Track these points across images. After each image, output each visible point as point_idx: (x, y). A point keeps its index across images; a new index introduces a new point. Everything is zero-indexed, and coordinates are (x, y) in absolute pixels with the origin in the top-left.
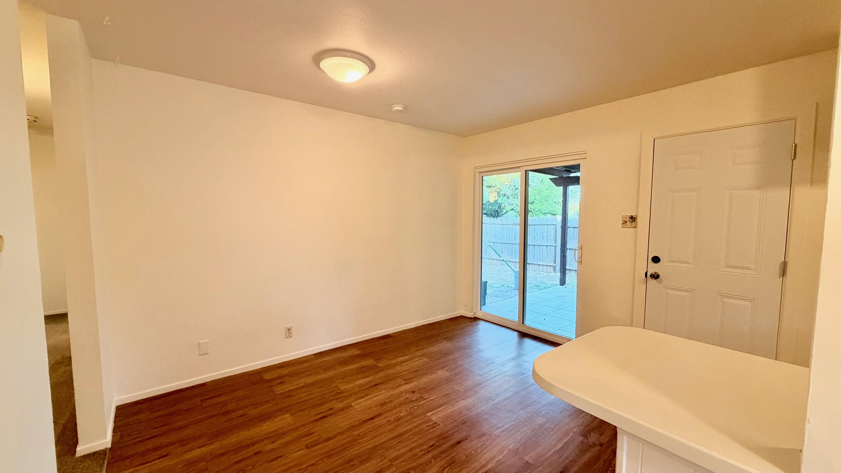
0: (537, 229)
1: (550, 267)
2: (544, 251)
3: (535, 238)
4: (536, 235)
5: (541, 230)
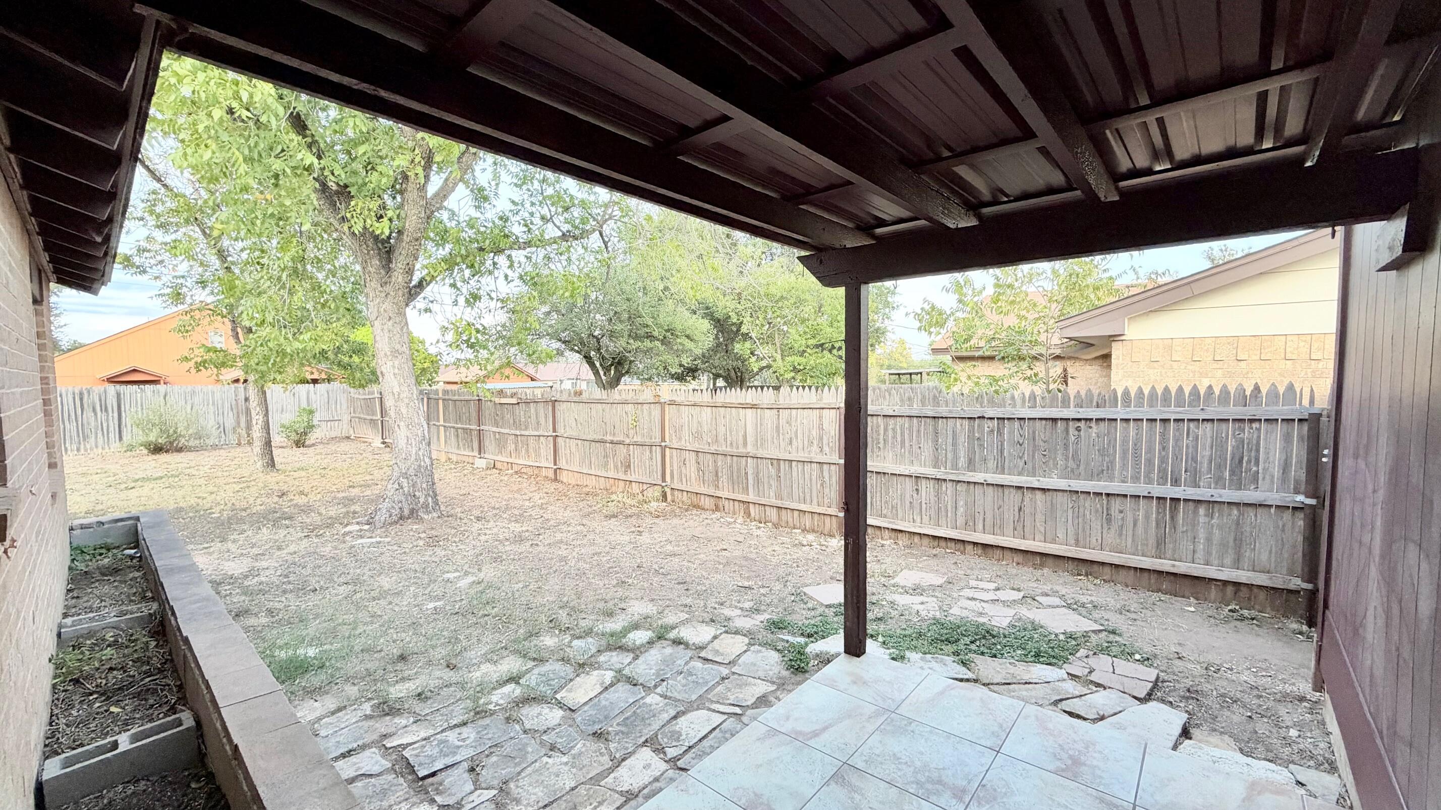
0: (796, 420)
1: (829, 518)
2: (814, 478)
3: (791, 444)
4: (793, 436)
5: (805, 421)
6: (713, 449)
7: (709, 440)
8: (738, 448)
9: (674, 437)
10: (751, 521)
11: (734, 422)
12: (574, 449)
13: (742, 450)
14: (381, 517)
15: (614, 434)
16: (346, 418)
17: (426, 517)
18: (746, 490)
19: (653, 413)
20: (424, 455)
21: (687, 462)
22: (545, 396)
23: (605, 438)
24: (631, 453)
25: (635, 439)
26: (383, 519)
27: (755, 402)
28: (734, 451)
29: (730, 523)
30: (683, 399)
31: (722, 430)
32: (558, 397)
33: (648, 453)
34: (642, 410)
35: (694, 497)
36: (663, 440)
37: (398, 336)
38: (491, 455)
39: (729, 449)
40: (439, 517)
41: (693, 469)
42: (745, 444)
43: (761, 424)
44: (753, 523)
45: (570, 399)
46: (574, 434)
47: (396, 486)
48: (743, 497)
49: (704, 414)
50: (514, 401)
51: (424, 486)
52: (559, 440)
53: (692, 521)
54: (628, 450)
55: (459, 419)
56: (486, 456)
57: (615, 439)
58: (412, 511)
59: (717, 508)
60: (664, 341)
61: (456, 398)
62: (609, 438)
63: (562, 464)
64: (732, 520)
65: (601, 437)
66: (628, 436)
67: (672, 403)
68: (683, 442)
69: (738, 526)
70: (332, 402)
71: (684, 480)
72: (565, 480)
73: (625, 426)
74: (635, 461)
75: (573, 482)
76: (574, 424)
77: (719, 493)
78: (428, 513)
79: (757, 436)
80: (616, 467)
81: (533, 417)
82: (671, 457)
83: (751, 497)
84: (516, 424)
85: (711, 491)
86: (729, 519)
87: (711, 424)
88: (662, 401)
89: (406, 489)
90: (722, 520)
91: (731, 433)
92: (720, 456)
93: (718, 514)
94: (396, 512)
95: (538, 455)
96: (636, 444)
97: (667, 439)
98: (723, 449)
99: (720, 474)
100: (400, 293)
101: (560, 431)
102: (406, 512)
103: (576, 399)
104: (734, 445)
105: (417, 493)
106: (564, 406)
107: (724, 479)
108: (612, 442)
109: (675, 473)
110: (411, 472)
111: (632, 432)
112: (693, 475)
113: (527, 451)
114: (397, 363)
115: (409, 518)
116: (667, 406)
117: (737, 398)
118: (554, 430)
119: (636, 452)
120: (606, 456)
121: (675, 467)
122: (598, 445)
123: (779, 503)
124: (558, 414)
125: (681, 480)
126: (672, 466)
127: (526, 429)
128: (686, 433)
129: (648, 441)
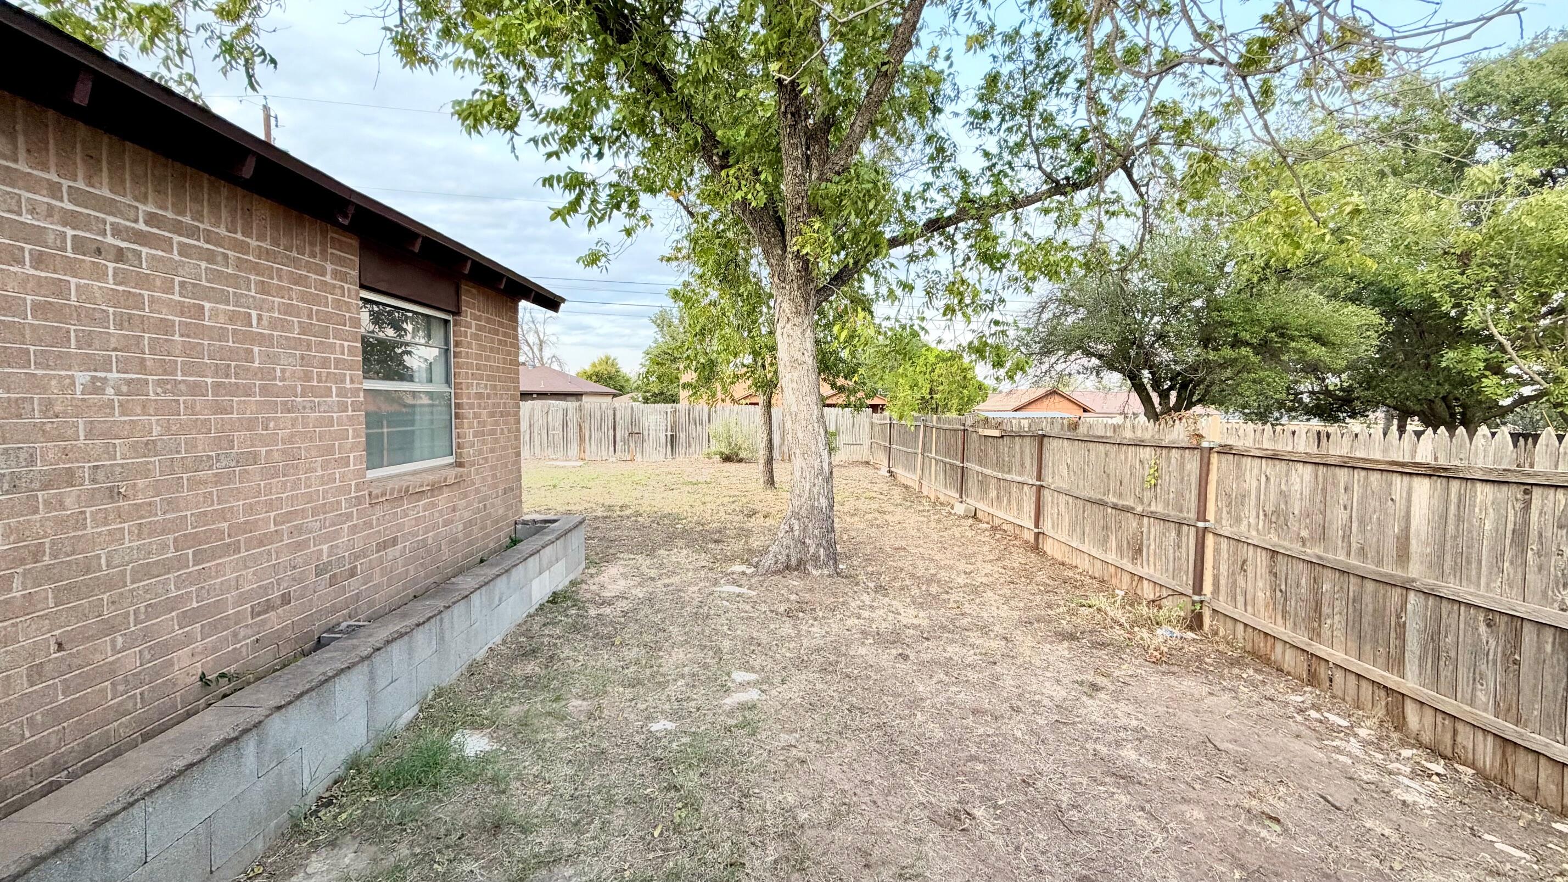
6: (1312, 552)
7: (1305, 533)
8: (1380, 562)
9: (1224, 515)
10: (1403, 744)
11: (1374, 503)
12: (1062, 509)
13: (1389, 569)
14: (768, 561)
15: (1120, 495)
16: (867, 442)
17: (814, 572)
18: (1397, 663)
19: (1188, 467)
20: (819, 493)
21: (1250, 569)
22: (1033, 429)
23: (1105, 498)
24: (1145, 530)
25: (1153, 508)
26: (767, 564)
27: (1442, 462)
28: (1369, 567)
29: (1334, 730)
30: (1249, 443)
31: (1338, 516)
32: (1048, 430)
33: (1173, 534)
34: (1169, 459)
35: (1260, 642)
36: (1202, 516)
37: (798, 341)
38: (973, 502)
39: (1354, 562)
40: (829, 576)
41: (1260, 584)
42: (1403, 555)
43: (1459, 519)
44: (1406, 753)
45: (1062, 434)
46: (1064, 486)
47: (787, 527)
48: (1391, 680)
49: (1294, 477)
50: (996, 433)
51: (816, 532)
52: (1046, 494)
53: (1226, 697)
54: (1140, 525)
55: (947, 454)
56: (968, 500)
57: (1120, 503)
58: (801, 563)
59: (1312, 679)
60: (1263, 347)
61: (946, 426)
62: (1112, 499)
63: (1047, 527)
64: (1345, 723)
65: (1100, 497)
66: (1141, 500)
67: (1226, 450)
68: (1243, 527)
69: (1353, 746)
70: (857, 426)
71: (1240, 599)
72: (1049, 552)
73: (1139, 484)
74: (1151, 545)
75: (1059, 557)
76: (1065, 471)
77: (1321, 650)
78: (816, 567)
79: (1443, 544)
80: (1119, 548)
81: (1018, 456)
82: (1217, 551)
83: (1410, 683)
84: (999, 465)
85: (1301, 639)
86: (1333, 718)
87: (1312, 500)
88: (1205, 444)
89: (796, 533)
90: (1314, 714)
91: (1362, 522)
92: (1328, 573)
93: (1308, 696)
94: (782, 559)
95: (1020, 509)
96: (1152, 516)
97: (1211, 515)
98: (1339, 557)
99: (1326, 610)
100: (795, 286)
101: (1048, 480)
102: (794, 562)
103: (1069, 434)
104: (1371, 554)
105: (807, 541)
106: (1055, 444)
107: (1334, 622)
108: (1115, 507)
109: (1223, 581)
110: (803, 512)
111: (1147, 495)
112: (1260, 594)
113: (1009, 501)
114: (796, 375)
115: (796, 569)
116: (1215, 458)
117: (1385, 450)
118: (1039, 478)
119: (1152, 531)
120: (1106, 527)
121: (1224, 568)
122: (1095, 508)
123: (1509, 729)
124: (1046, 455)
125: (1234, 599)
126: (1216, 567)
127: (1009, 472)
128: (1250, 512)
129: (1174, 514)
